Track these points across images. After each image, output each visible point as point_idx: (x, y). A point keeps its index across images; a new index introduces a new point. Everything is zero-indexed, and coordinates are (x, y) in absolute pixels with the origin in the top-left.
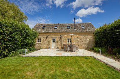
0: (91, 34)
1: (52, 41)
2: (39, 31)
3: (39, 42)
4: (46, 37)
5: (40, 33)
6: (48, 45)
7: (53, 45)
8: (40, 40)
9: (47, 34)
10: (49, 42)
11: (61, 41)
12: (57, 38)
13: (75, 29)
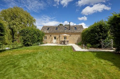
0: (80, 34)
1: (54, 38)
2: (45, 32)
3: (45, 39)
4: (50, 36)
5: (46, 33)
6: (51, 41)
7: (54, 41)
8: (46, 37)
9: (50, 34)
10: (52, 39)
11: (60, 39)
12: (57, 36)
13: (70, 30)
